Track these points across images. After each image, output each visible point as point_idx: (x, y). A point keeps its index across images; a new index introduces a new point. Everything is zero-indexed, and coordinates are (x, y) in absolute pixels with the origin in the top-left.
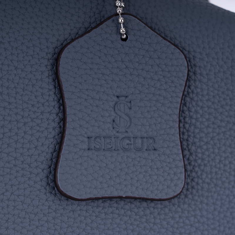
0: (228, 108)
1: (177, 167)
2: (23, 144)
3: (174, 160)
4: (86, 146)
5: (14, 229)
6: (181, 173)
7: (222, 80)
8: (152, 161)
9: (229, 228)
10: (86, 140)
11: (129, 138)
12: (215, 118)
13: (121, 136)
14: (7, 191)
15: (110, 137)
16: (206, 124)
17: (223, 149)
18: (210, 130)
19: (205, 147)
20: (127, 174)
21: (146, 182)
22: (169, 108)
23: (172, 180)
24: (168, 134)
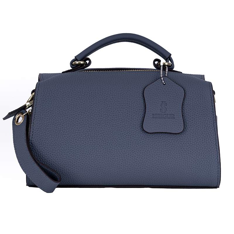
0: (199, 109)
1: (181, 123)
2: (133, 119)
3: (180, 121)
4: (152, 117)
5: (130, 144)
6: (182, 125)
7: (197, 101)
8: (173, 121)
9: (200, 148)
10: (152, 115)
11: (166, 114)
12: (195, 112)
13: (163, 114)
14: (128, 133)
15: (160, 114)
16: (192, 114)
17: (198, 122)
18: (193, 116)
19: (192, 122)
20: (165, 125)
21: (171, 128)
22: (178, 105)
23: (179, 127)
24: (178, 113)
